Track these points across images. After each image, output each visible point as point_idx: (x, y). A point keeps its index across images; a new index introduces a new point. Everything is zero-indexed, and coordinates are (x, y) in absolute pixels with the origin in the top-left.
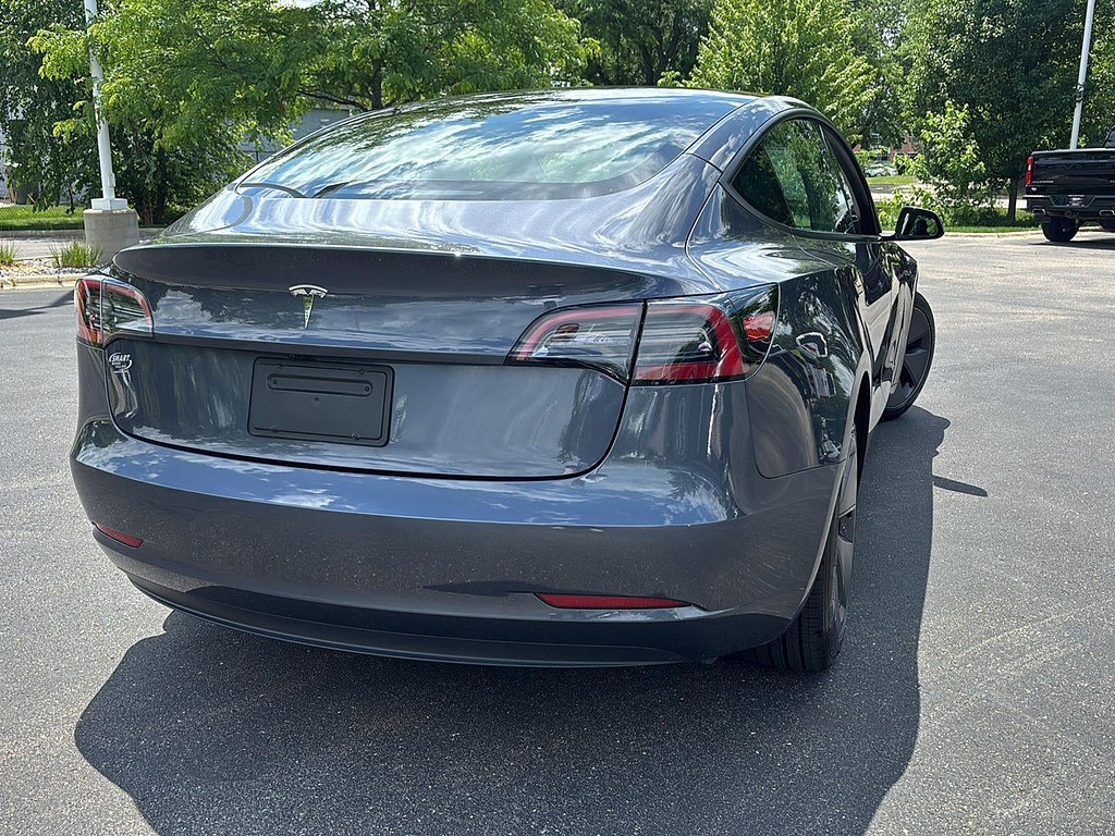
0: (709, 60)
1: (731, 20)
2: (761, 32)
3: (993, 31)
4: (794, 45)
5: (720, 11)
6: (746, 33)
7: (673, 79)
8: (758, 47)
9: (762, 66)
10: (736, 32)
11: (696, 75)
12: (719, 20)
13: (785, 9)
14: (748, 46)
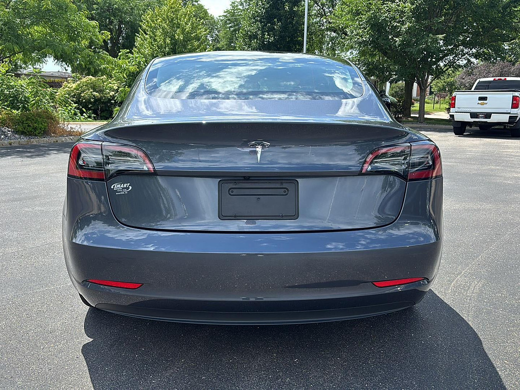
0: (142, 45)
1: (151, 27)
2: (165, 33)
3: (269, 39)
4: (181, 40)
5: (145, 23)
6: (158, 33)
7: (126, 53)
8: (164, 40)
9: (167, 49)
10: (153, 33)
11: (135, 51)
12: (144, 27)
13: (175, 23)
14: (160, 40)
